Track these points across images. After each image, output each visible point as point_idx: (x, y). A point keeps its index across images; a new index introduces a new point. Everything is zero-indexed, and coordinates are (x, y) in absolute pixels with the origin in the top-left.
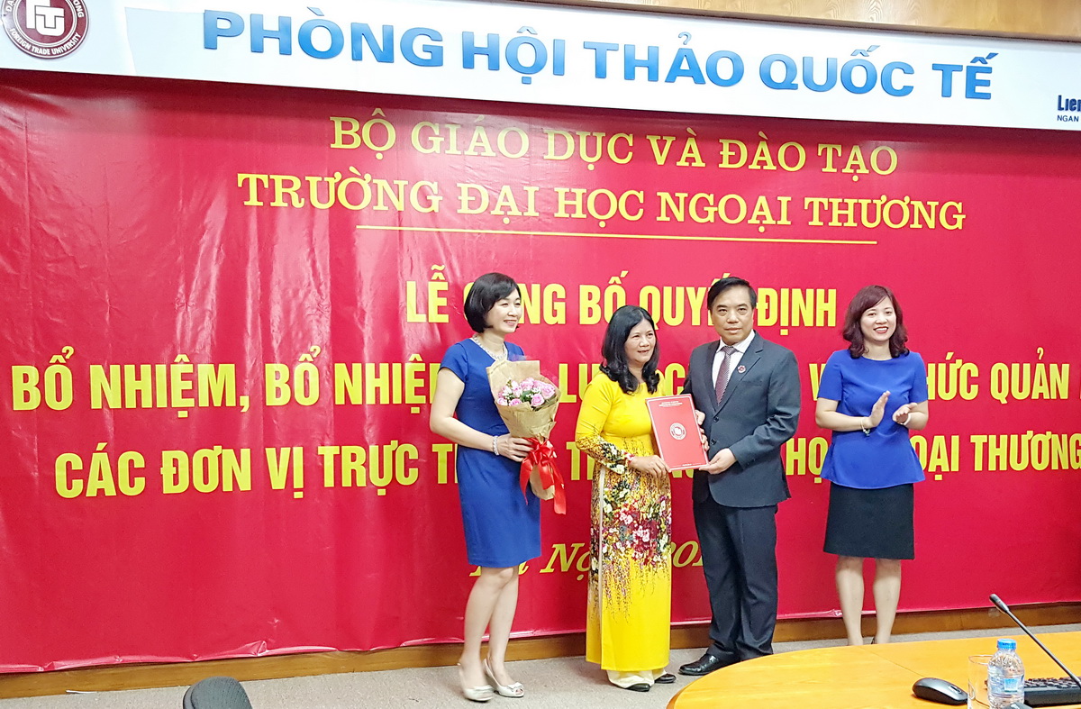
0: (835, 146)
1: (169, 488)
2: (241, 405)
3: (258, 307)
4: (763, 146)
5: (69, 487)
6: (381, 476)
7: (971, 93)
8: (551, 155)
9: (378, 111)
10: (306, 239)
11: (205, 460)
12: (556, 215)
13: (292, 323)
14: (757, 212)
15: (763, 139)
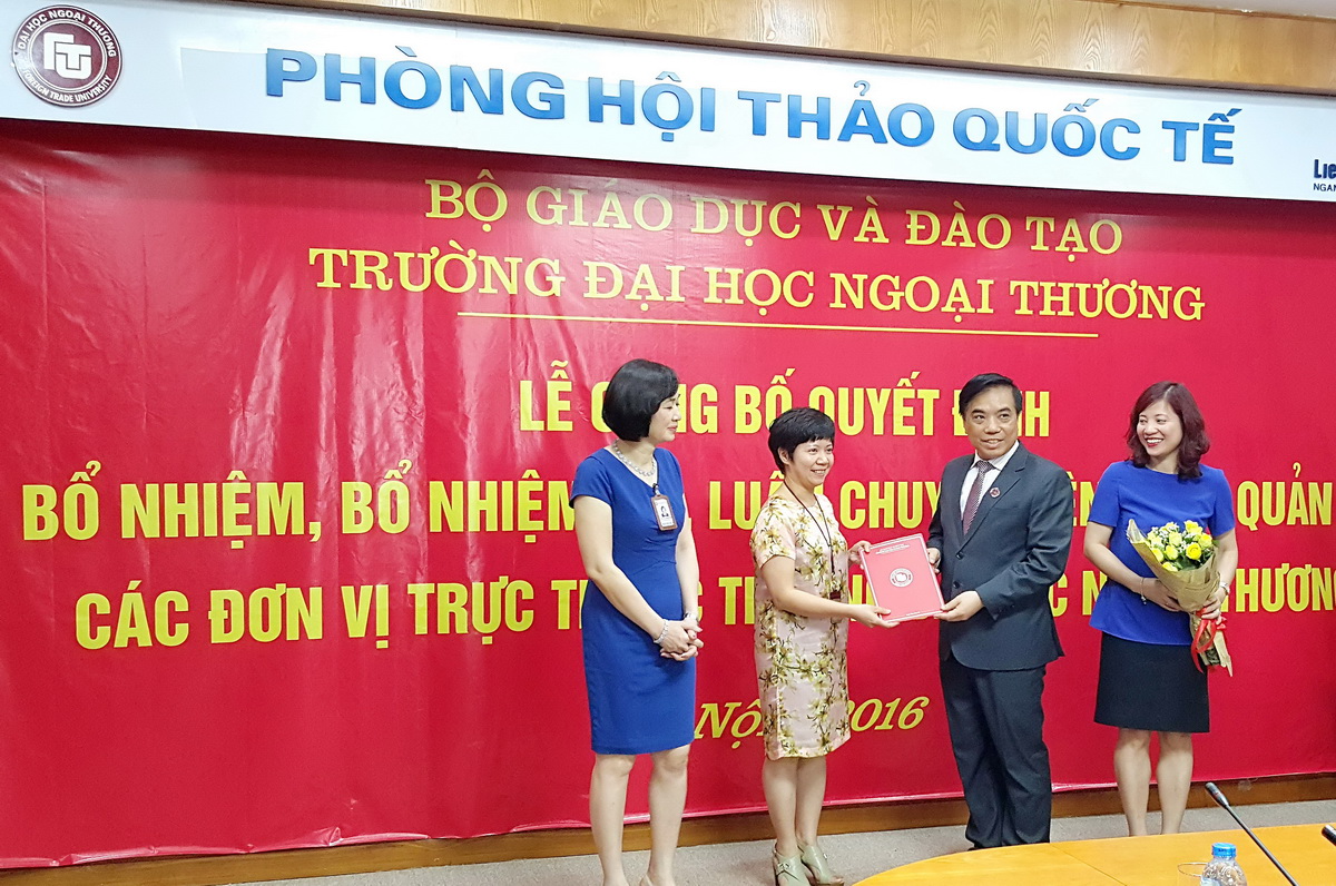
0: (1047, 220)
1: (218, 636)
2: (311, 533)
3: (332, 412)
4: (959, 219)
5: (93, 635)
6: (487, 620)
7: (1209, 157)
8: (700, 228)
9: (485, 172)
10: (393, 329)
11: (265, 602)
12: (706, 300)
13: (375, 431)
14: (952, 298)
15: (960, 211)
